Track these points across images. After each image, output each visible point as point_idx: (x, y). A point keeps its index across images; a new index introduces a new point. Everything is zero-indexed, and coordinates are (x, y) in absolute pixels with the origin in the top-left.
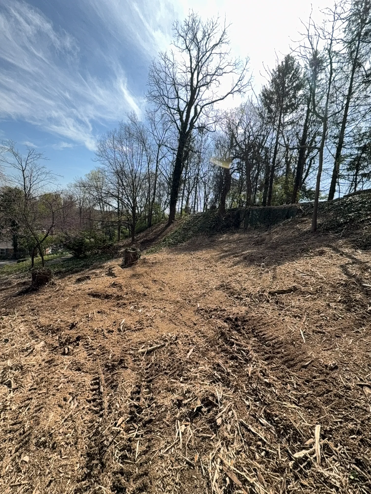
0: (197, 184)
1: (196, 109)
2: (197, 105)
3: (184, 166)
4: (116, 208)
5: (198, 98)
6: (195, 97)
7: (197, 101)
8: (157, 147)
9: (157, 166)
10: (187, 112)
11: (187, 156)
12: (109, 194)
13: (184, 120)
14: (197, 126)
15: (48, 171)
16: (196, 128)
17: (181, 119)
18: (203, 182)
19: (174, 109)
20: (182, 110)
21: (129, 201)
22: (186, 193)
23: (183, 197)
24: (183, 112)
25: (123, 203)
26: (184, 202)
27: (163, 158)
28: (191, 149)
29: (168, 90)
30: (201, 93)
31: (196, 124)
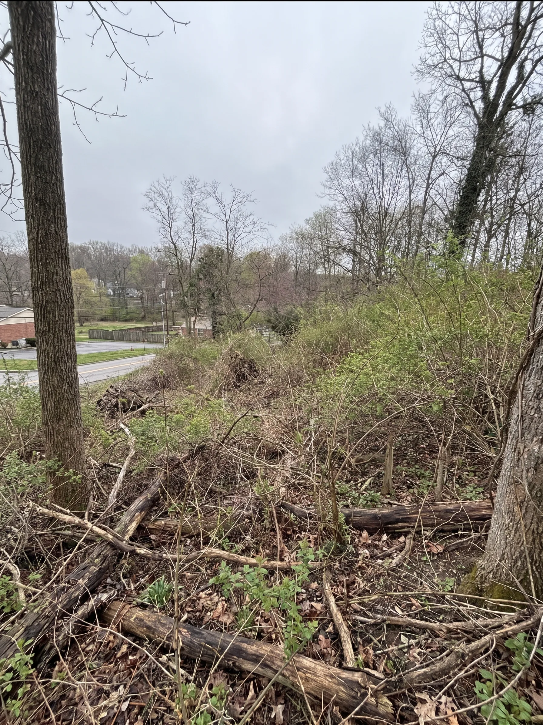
0: (510, 219)
1: (521, 67)
2: (526, 59)
3: (482, 186)
4: (349, 271)
5: (528, 45)
6: (522, 46)
7: (525, 52)
8: (429, 158)
9: (426, 192)
10: (499, 81)
11: (491, 167)
12: (341, 248)
13: (492, 98)
14: (521, 103)
15: (255, 220)
16: (518, 107)
17: (485, 98)
18: (525, 212)
19: (472, 80)
20: (488, 78)
21: (371, 257)
22: (483, 236)
23: (475, 245)
24: (490, 82)
25: (361, 261)
26: (478, 255)
27: (442, 177)
28: (503, 152)
29: (461, 46)
30: (536, 33)
31: (519, 101)
